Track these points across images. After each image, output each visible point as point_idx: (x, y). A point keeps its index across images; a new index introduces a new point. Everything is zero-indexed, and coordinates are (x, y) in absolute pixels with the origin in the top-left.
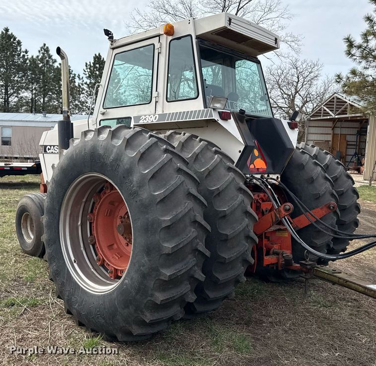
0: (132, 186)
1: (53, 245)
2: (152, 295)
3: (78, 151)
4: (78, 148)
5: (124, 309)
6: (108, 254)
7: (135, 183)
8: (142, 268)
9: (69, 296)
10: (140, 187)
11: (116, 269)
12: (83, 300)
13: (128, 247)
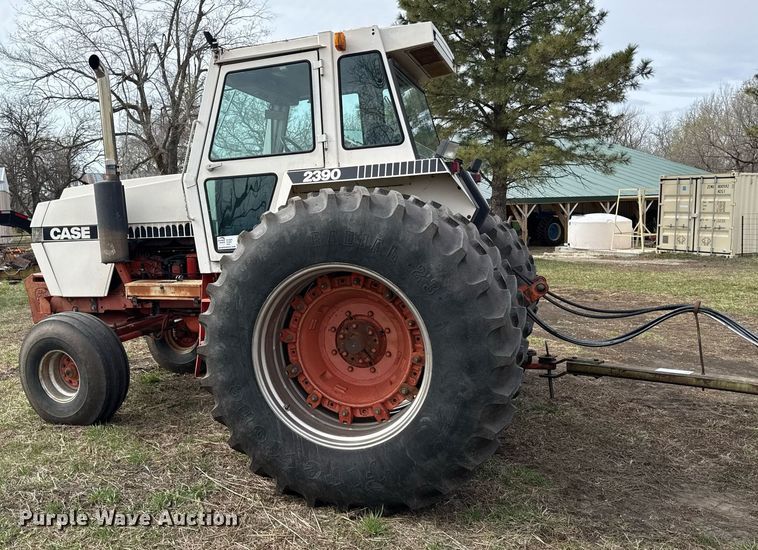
0: (428, 276)
1: (243, 389)
2: (480, 430)
3: (294, 231)
4: (294, 226)
5: (425, 460)
6: (326, 388)
7: (434, 271)
8: (460, 394)
9: (294, 463)
10: (444, 276)
11: (352, 408)
12: (330, 463)
13: (353, 373)
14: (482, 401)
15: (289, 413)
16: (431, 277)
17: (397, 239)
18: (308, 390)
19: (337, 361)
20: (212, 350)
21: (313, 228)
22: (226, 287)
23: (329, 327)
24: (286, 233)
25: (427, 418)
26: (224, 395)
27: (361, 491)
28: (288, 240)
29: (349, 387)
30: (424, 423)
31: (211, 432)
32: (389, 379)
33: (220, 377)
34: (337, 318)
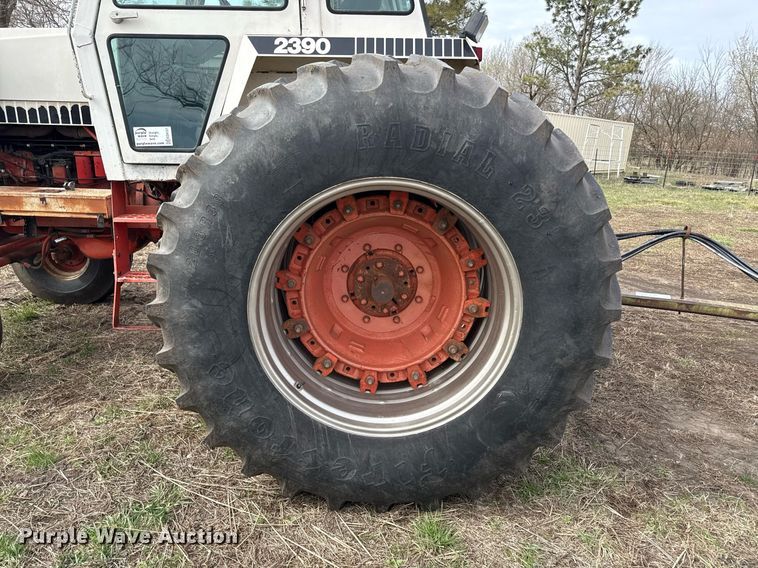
0: (537, 201)
1: (234, 367)
2: (573, 401)
3: (327, 121)
4: (326, 112)
5: (501, 444)
6: (340, 347)
7: (545, 194)
8: (557, 361)
9: (315, 463)
10: (557, 202)
11: (378, 372)
12: (369, 458)
13: (371, 324)
14: (581, 368)
15: (303, 392)
16: (541, 203)
17: (496, 143)
18: (315, 352)
19: (349, 309)
20: (176, 312)
21: (359, 117)
22: (199, 210)
23: (339, 266)
24: (311, 124)
25: (509, 392)
26: (200, 377)
27: (412, 488)
28: (316, 135)
29: (368, 344)
30: (504, 398)
31: (138, 393)
32: (418, 329)
33: (193, 351)
34: (351, 254)
